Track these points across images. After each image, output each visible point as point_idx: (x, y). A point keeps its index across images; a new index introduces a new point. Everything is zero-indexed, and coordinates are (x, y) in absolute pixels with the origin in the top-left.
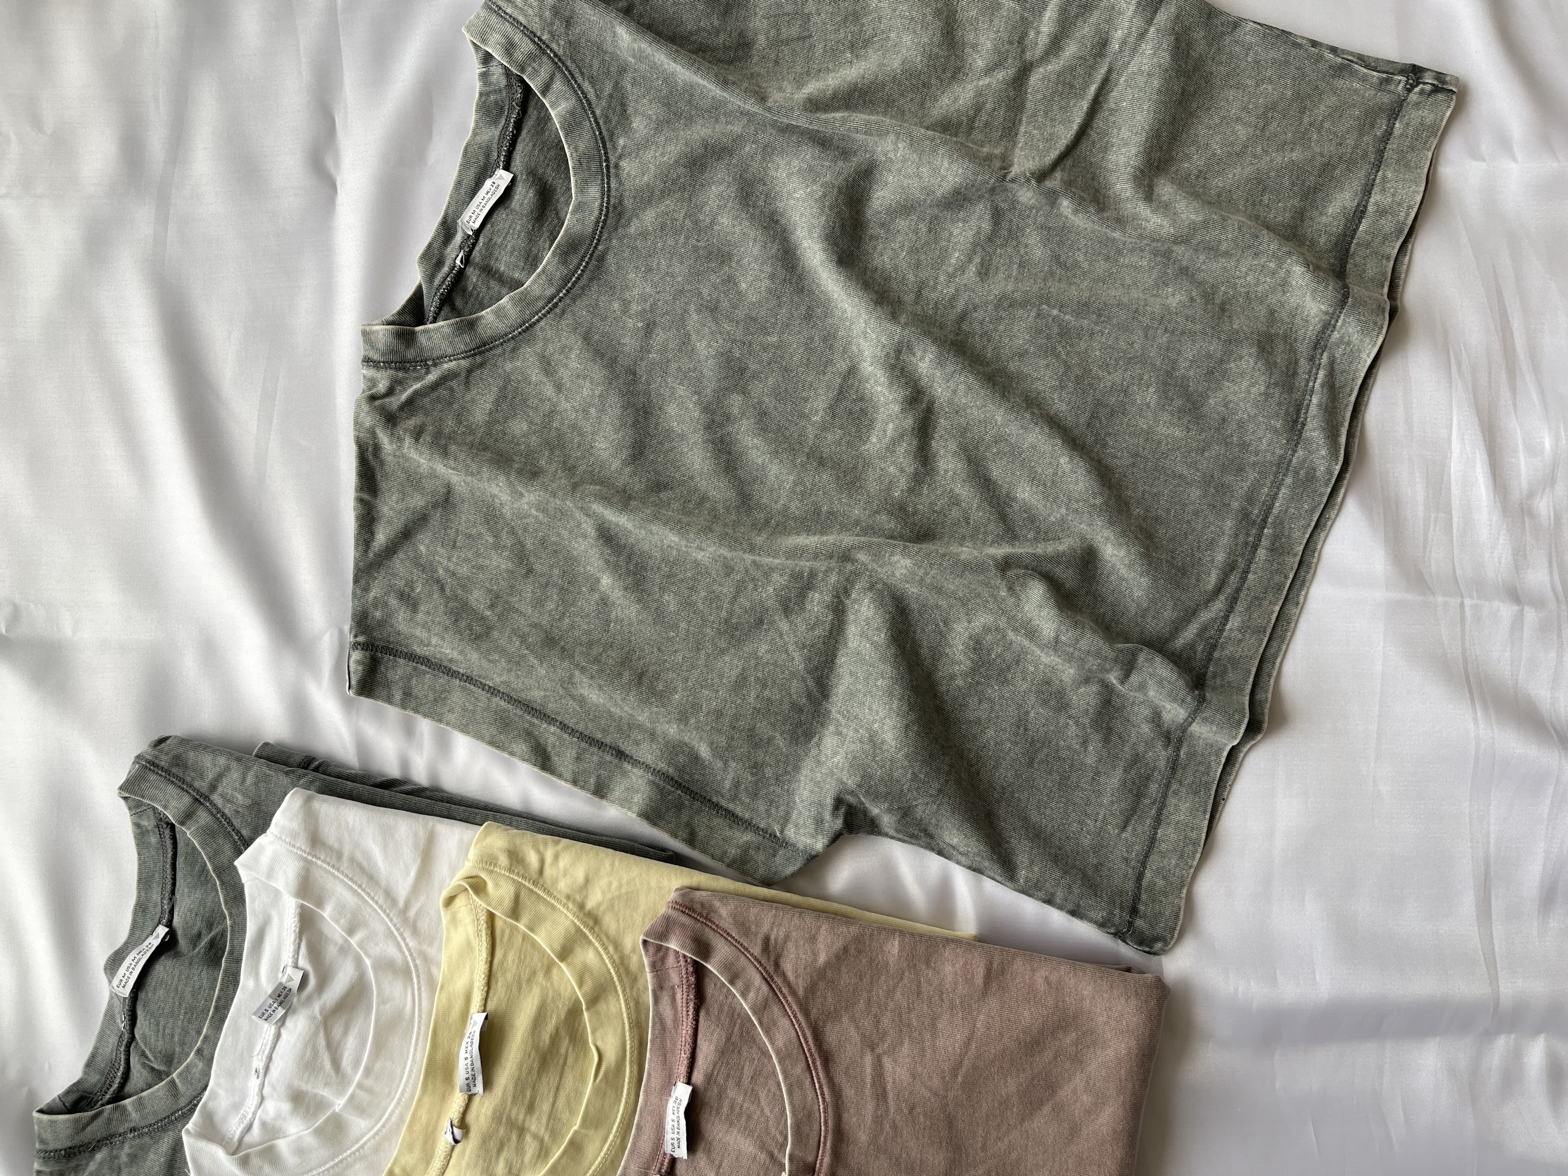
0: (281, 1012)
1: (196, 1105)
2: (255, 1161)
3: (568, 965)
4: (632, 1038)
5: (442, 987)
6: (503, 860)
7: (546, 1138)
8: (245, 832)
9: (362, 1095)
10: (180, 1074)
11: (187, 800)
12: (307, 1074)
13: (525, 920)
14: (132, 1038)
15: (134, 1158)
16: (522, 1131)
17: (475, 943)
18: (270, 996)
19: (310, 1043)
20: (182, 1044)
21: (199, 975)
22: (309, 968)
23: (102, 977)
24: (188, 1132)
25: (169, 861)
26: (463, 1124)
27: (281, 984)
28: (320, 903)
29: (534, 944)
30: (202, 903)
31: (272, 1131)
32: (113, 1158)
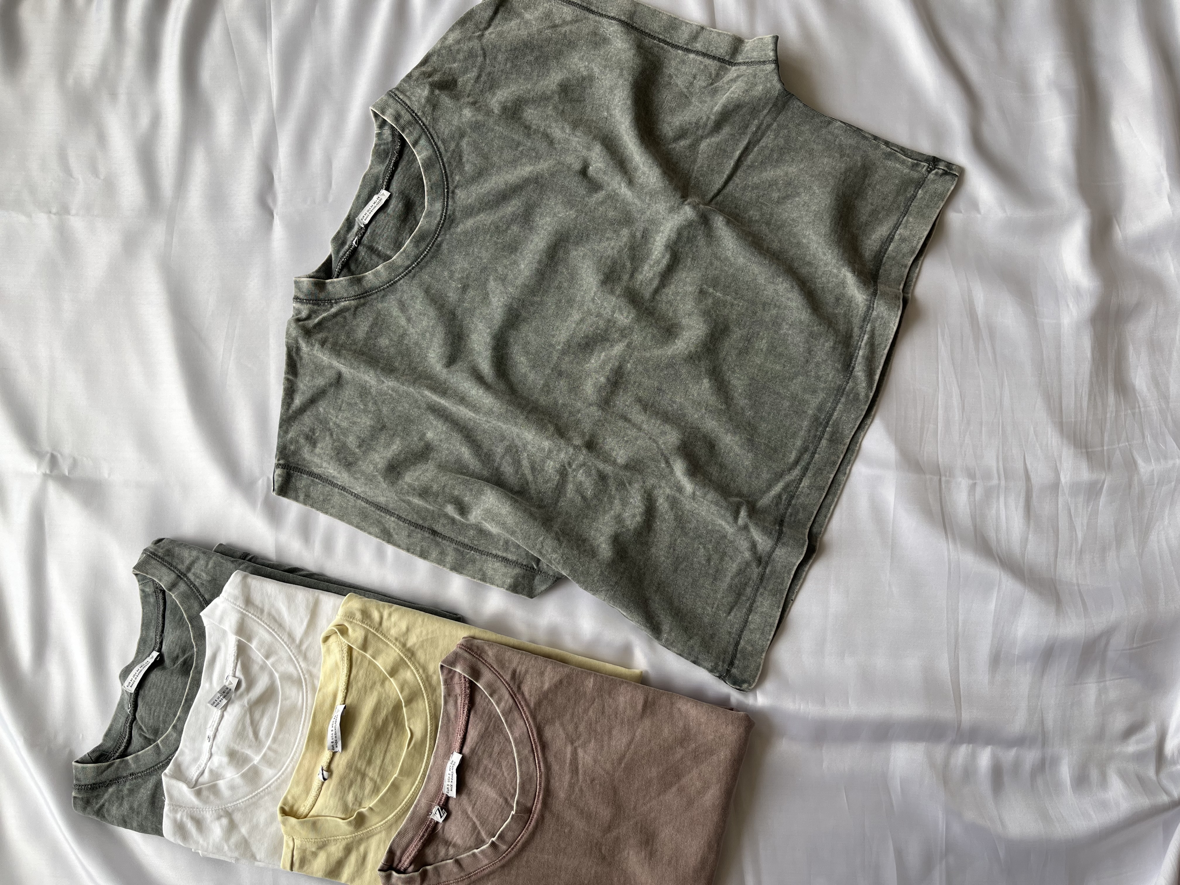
0: (224, 702)
1: (171, 760)
2: (205, 793)
3: (395, 679)
4: (431, 725)
5: (320, 690)
6: (358, 615)
7: (378, 780)
8: (207, 596)
9: (271, 754)
10: (162, 741)
11: (173, 576)
12: (238, 739)
13: (370, 651)
14: (134, 719)
15: (131, 791)
16: (364, 776)
17: (340, 664)
18: (219, 692)
19: (241, 721)
20: (164, 722)
21: (177, 680)
22: (242, 677)
23: (118, 682)
24: (165, 774)
25: (161, 612)
26: (329, 769)
27: (225, 686)
28: (250, 639)
29: (375, 666)
30: (180, 638)
31: (216, 775)
32: (119, 791)
